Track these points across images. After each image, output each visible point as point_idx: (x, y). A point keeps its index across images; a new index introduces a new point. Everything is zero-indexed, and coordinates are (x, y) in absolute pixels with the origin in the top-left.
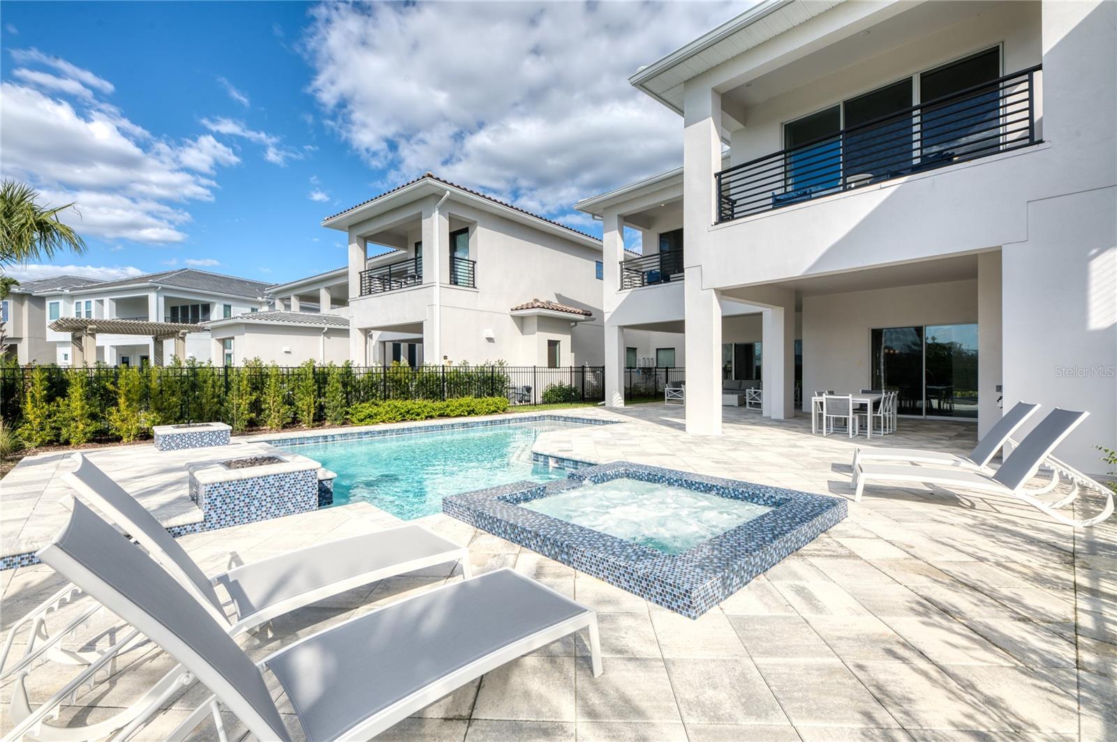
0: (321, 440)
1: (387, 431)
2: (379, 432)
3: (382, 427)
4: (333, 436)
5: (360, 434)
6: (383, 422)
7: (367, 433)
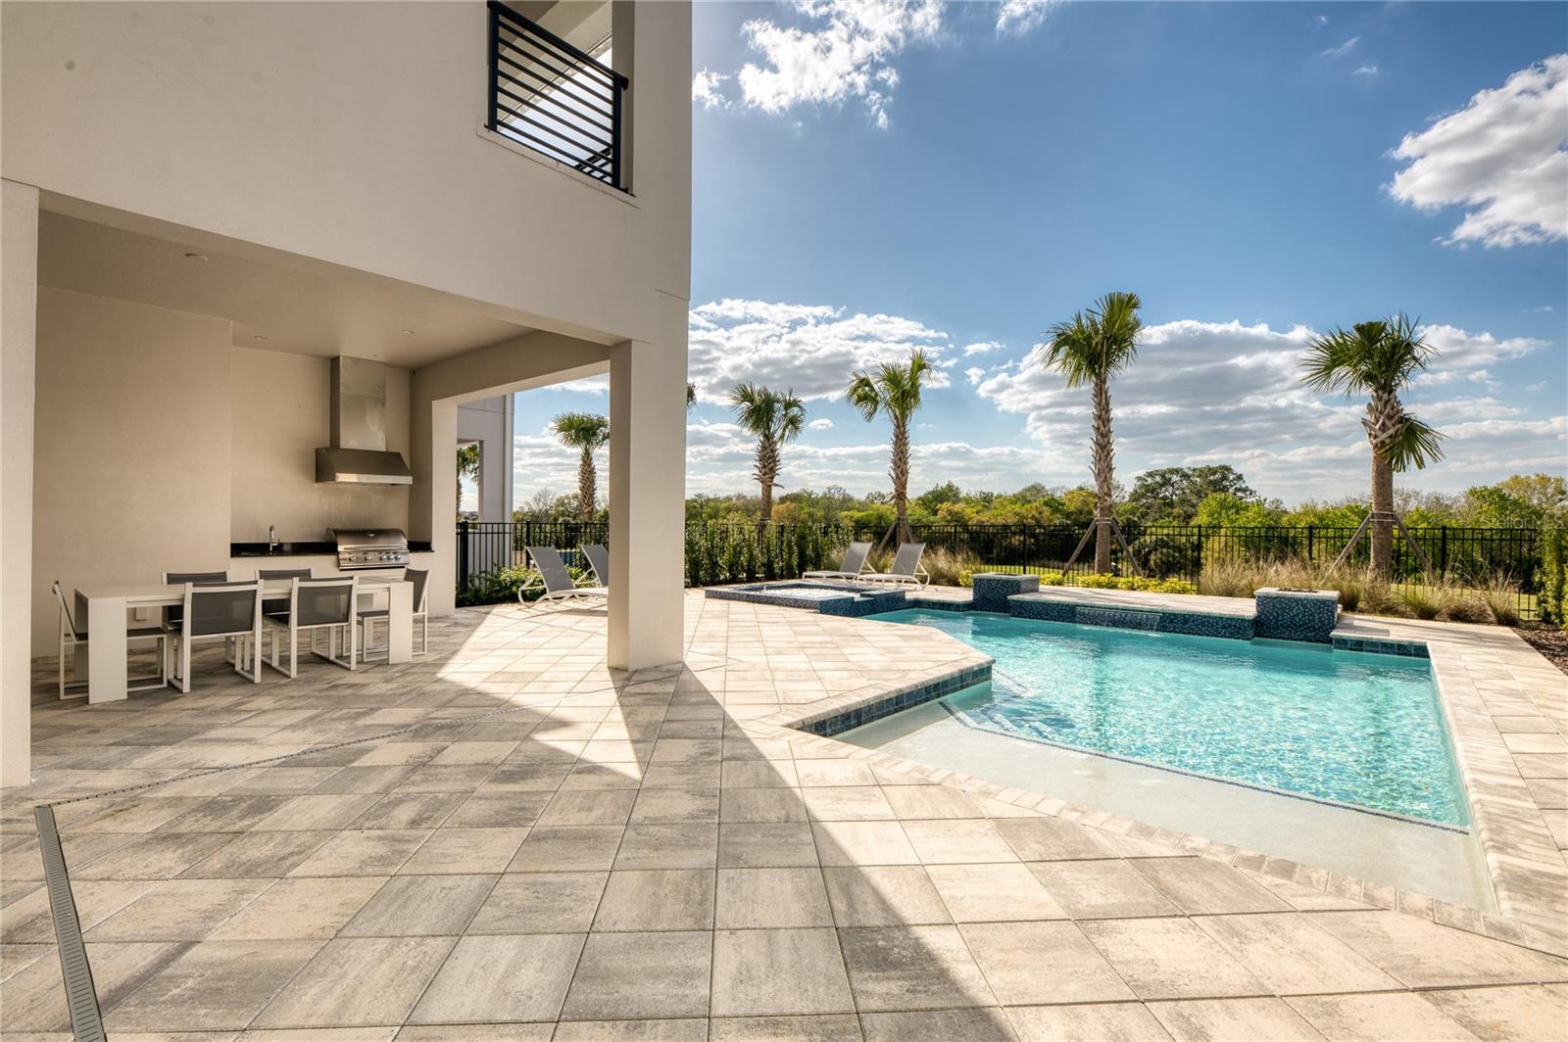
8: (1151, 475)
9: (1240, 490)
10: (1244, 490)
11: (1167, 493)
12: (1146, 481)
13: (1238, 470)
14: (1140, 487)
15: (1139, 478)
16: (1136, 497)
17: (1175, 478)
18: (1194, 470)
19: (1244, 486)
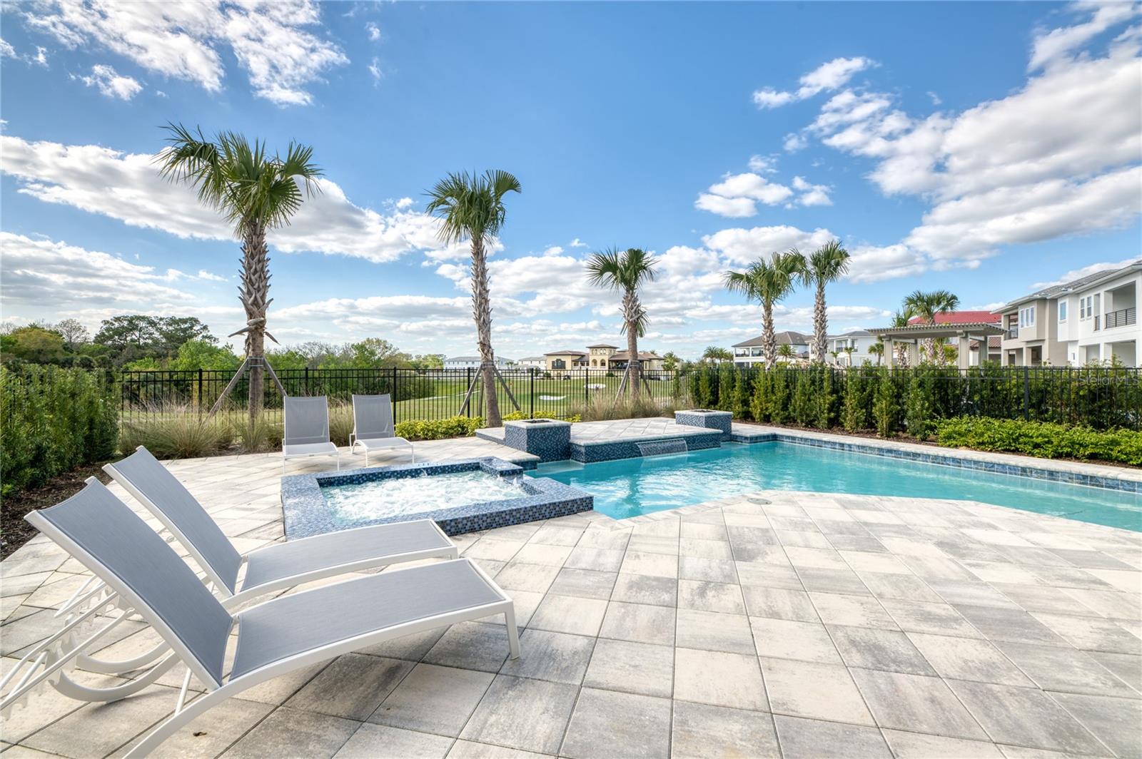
0: (837, 447)
1: (919, 455)
2: (907, 454)
3: (962, 453)
4: (850, 446)
5: (880, 450)
6: (967, 446)
7: (890, 451)
8: (117, 319)
9: (206, 337)
10: (210, 337)
11: (134, 337)
12: (113, 325)
13: (203, 322)
14: (107, 330)
15: (106, 322)
16: (101, 338)
17: (142, 324)
18: (161, 319)
19: (209, 334)
